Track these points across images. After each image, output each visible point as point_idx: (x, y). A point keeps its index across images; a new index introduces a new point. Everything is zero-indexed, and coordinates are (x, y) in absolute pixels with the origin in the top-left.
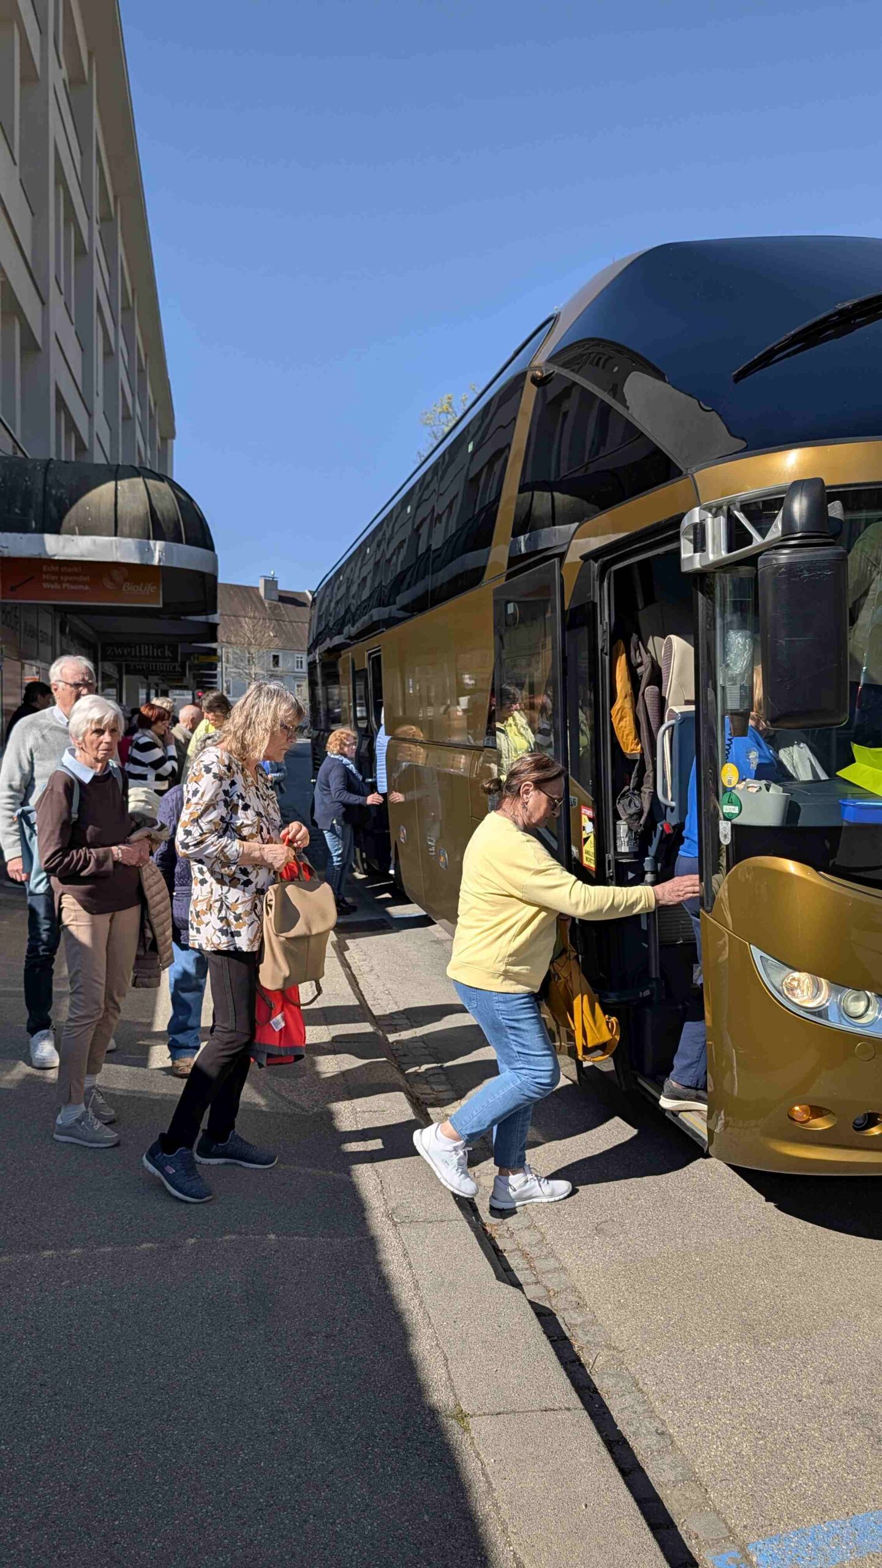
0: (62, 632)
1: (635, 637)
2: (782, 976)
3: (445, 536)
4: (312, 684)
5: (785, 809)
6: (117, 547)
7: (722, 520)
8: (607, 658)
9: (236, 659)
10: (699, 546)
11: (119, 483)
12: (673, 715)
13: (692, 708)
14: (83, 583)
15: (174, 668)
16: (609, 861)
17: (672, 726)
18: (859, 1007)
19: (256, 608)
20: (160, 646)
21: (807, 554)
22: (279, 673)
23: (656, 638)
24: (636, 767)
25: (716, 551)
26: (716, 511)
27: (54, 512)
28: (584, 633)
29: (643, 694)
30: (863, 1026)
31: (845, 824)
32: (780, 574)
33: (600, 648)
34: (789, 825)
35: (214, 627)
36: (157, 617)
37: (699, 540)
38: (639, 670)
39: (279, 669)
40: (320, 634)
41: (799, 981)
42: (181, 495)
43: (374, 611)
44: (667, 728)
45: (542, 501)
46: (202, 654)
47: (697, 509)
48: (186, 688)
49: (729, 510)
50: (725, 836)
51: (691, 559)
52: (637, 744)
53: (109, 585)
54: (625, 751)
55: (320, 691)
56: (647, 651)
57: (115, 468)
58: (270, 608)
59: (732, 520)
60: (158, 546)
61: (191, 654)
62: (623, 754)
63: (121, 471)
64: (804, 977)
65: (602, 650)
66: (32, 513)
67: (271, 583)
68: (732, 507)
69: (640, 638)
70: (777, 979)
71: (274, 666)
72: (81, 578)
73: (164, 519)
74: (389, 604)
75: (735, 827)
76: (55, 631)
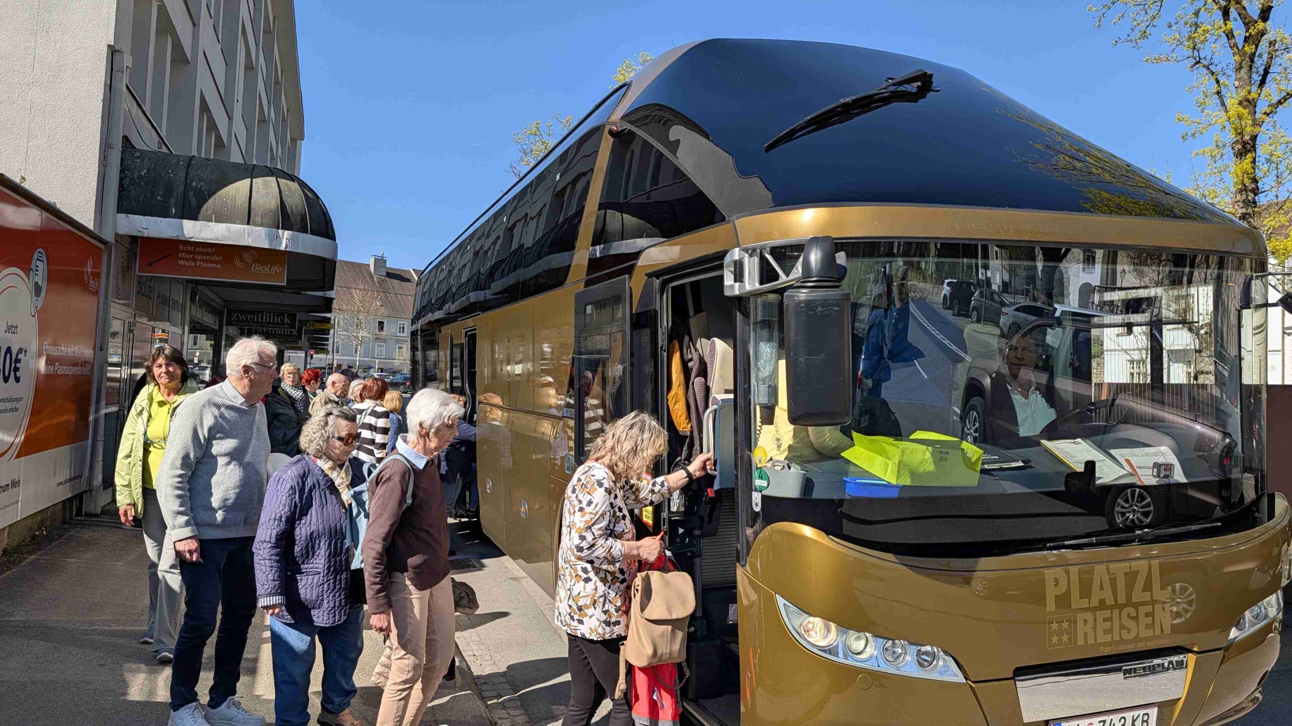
0: (192, 300)
1: (687, 338)
2: (801, 620)
3: (534, 239)
4: (414, 348)
5: (802, 484)
6: (248, 234)
7: (756, 260)
8: (665, 354)
9: (346, 324)
10: (738, 277)
11: (254, 180)
12: (716, 401)
13: (731, 396)
14: (216, 262)
15: (292, 332)
16: (664, 519)
17: (716, 410)
18: (859, 645)
19: (367, 282)
20: (281, 314)
21: (820, 294)
22: (383, 337)
23: (703, 340)
24: (687, 442)
25: (751, 283)
26: (752, 252)
27: (194, 201)
28: (646, 333)
29: (693, 384)
30: (862, 661)
31: (847, 497)
32: (801, 308)
33: (660, 346)
34: (805, 497)
35: (330, 301)
36: (281, 292)
37: (738, 273)
38: (690, 364)
39: (384, 333)
40: (424, 307)
41: (813, 623)
42: (309, 193)
43: (471, 294)
44: (711, 412)
45: (615, 219)
46: (317, 321)
47: (737, 250)
48: (300, 349)
49: (761, 252)
50: (757, 505)
51: (731, 286)
52: (688, 424)
53: (238, 264)
54: (678, 428)
55: (419, 354)
56: (696, 350)
57: (252, 168)
58: (378, 282)
59: (763, 261)
60: (286, 234)
61: (308, 321)
62: (676, 431)
63: (256, 171)
64: (818, 622)
65: (662, 348)
66: (173, 200)
67: (380, 261)
68: (763, 251)
69: (691, 339)
70: (796, 623)
71: (379, 331)
72: (215, 258)
73: (292, 212)
74: (484, 289)
75: (765, 498)
76: (186, 298)
